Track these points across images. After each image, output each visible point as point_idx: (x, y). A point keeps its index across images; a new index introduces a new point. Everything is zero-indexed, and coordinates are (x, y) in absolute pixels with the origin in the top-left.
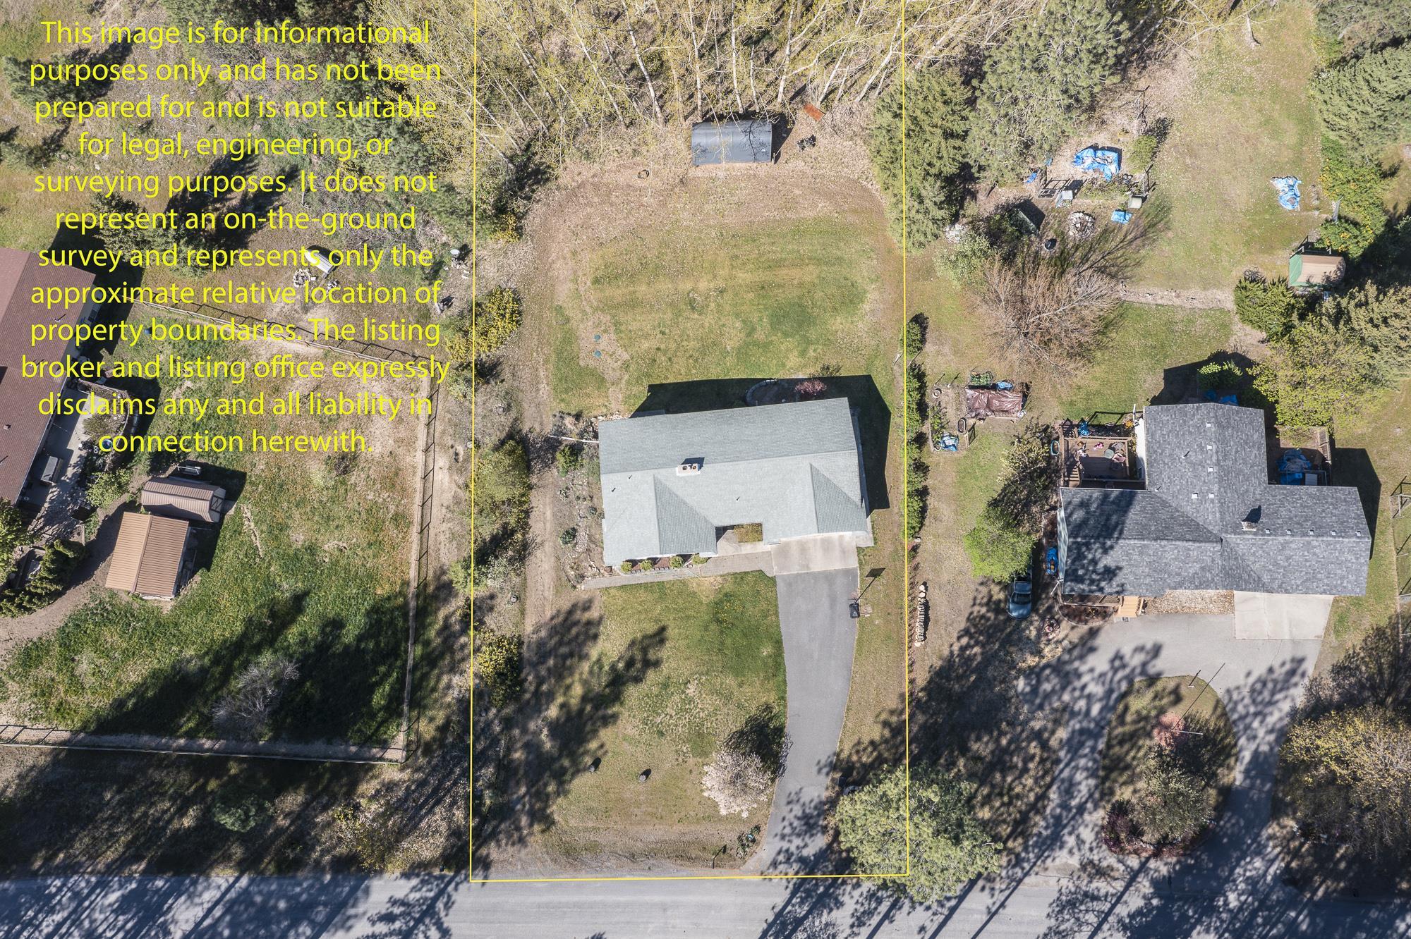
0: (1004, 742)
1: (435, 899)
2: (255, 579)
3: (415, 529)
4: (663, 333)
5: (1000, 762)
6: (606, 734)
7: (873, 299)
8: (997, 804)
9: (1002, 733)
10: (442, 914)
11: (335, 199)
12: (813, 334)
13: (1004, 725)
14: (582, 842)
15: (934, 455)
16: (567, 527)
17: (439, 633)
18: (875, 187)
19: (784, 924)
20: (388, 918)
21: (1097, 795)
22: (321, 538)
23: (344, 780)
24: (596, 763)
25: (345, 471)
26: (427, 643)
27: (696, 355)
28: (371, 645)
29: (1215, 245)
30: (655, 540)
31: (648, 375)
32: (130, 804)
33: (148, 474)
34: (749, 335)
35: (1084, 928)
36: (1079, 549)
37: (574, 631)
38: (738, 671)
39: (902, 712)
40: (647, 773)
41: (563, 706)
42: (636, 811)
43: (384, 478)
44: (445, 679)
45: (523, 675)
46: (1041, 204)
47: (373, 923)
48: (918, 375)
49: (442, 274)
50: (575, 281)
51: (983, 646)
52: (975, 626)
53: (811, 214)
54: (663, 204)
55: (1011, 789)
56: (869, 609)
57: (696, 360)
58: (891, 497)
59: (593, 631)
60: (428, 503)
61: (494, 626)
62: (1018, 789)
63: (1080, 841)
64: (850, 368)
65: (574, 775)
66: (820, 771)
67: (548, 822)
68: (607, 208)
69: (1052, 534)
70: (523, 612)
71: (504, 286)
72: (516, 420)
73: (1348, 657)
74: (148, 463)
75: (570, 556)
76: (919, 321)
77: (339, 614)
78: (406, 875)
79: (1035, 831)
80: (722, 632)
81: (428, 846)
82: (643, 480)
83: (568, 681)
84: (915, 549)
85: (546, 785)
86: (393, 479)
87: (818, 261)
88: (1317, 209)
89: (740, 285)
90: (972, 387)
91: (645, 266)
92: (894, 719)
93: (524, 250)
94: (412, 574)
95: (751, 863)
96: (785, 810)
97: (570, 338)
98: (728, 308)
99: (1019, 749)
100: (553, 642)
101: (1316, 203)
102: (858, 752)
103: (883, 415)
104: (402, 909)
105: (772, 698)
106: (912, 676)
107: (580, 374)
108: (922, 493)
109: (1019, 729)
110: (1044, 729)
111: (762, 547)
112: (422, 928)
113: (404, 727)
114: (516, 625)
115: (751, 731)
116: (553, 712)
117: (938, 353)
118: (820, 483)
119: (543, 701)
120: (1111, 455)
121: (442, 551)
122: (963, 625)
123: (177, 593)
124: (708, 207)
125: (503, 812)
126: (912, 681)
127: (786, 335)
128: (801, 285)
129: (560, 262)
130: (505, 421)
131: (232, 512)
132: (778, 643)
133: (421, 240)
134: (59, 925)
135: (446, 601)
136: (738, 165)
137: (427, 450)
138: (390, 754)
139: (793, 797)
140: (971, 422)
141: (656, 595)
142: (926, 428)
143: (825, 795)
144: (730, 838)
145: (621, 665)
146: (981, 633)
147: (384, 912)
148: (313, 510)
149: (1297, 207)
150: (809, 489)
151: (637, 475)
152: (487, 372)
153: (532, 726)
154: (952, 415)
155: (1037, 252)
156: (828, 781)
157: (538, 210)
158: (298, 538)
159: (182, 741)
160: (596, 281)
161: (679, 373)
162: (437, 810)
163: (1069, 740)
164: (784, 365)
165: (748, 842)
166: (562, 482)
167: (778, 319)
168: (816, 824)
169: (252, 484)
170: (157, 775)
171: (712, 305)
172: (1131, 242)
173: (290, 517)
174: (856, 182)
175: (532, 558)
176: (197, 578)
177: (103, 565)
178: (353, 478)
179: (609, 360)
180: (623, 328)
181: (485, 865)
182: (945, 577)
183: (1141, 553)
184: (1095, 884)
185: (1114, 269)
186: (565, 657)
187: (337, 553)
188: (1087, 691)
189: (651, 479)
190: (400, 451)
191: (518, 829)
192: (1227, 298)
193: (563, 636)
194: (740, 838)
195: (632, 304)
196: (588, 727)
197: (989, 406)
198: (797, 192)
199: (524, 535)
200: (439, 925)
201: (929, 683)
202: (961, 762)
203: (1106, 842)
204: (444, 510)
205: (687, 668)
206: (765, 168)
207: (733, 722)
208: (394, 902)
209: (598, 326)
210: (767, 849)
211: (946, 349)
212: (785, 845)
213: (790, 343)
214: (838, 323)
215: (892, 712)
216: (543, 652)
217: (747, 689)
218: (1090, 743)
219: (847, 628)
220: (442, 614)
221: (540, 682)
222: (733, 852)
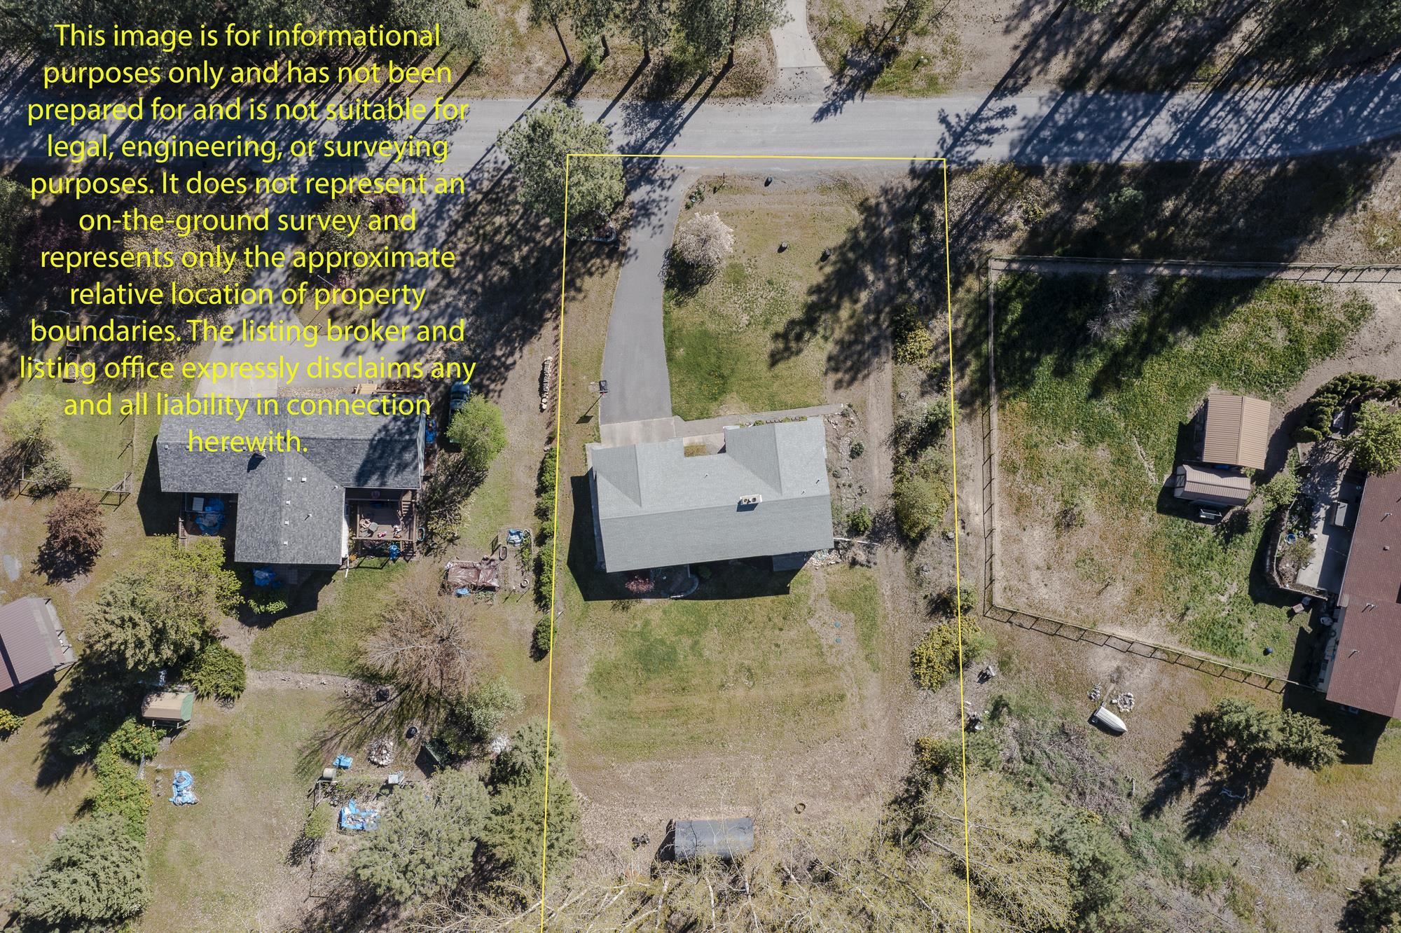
0: (480, 277)
1: (954, 146)
2: (1137, 415)
3: (996, 459)
4: (777, 646)
5: (484, 262)
6: (818, 278)
7: (580, 676)
8: (489, 228)
9: (482, 284)
10: (947, 135)
11: (1102, 784)
12: (637, 642)
13: (480, 290)
14: (834, 194)
15: (530, 526)
16: (859, 459)
17: (968, 364)
18: (578, 794)
19: (666, 133)
20: (991, 131)
21: (406, 236)
22: (1081, 452)
23: (1040, 239)
24: (825, 257)
25: (1065, 513)
26: (978, 355)
27: (746, 624)
28: (1028, 354)
29: (257, 734)
30: (779, 436)
31: (791, 604)
32: (1221, 218)
33: (1249, 512)
34: (696, 643)
35: (423, 135)
36: (408, 430)
37: (849, 363)
38: (705, 334)
39: (566, 299)
40: (781, 249)
41: (856, 301)
42: (789, 220)
43: (1029, 506)
44: (960, 324)
45: (890, 329)
46: (418, 773)
47: (1003, 127)
48: (541, 600)
49: (990, 707)
50: (862, 698)
51: (494, 357)
52: (500, 373)
53: (638, 765)
54: (780, 777)
55: (477, 241)
56: (590, 388)
57: (745, 618)
58: (569, 488)
59: (832, 364)
60: (986, 482)
61: (920, 373)
62: (471, 239)
63: (422, 199)
64: (603, 608)
65: (844, 245)
66: (636, 252)
67: (864, 207)
68: (834, 773)
69: (429, 453)
70: (895, 385)
71: (930, 692)
72: (911, 560)
73: (186, 351)
74: (1251, 523)
75: (855, 435)
76: (539, 653)
77: (1059, 384)
78: (978, 163)
79: (458, 208)
80: (719, 367)
81: (962, 189)
82: (792, 490)
83: (851, 322)
84: (550, 440)
85: (867, 237)
86: (1021, 504)
87: (631, 716)
88: (158, 771)
89: (705, 692)
90: (492, 589)
91: (796, 713)
92: (572, 293)
93: (914, 731)
94: (995, 417)
95: (693, 181)
96: (665, 219)
97: (865, 639)
98: (716, 670)
99: (468, 271)
100: (866, 355)
101: (159, 778)
102: (604, 267)
103: (573, 563)
104: (981, 138)
105: (676, 313)
106: (556, 332)
107: (854, 604)
108: (542, 489)
109: (467, 287)
110: (447, 288)
111: (686, 441)
112: (963, 124)
113: (992, 286)
114: (900, 374)
115: (693, 285)
116: (864, 296)
117: (522, 622)
118: (633, 490)
119: (873, 306)
120: (373, 526)
121: (970, 439)
122: (511, 374)
123: (1206, 402)
124: (737, 774)
125: (901, 215)
126: (557, 327)
127: (662, 642)
128: (648, 691)
129: (877, 718)
130: (919, 559)
131: (1166, 477)
132: (670, 359)
133: (1014, 743)
134: (1265, 119)
135: (964, 392)
136: (708, 818)
137: (991, 531)
138: (1003, 265)
139: (657, 230)
140: (495, 556)
141: (776, 399)
142: (536, 550)
143: (631, 233)
144: (710, 199)
145: (807, 335)
146: (496, 368)
147: (996, 135)
148: (1091, 478)
149: (177, 774)
150: (643, 485)
151: (797, 495)
152: (942, 606)
153: (881, 285)
154: (512, 562)
155: (425, 724)
156: (629, 244)
157: (903, 771)
158: (1102, 454)
159: (1183, 272)
160: (842, 697)
161: (762, 605)
162: (957, 218)
163: (426, 278)
164: (664, 612)
165: (696, 197)
166: (864, 502)
167: (669, 659)
168: (639, 209)
169: (1151, 503)
170: (1203, 242)
171: (731, 673)
172: (337, 734)
173: (1112, 472)
174: (593, 800)
175: (889, 432)
176: (1190, 417)
177: (1278, 426)
178: (1057, 507)
179: (827, 618)
180: (815, 650)
181: (913, 173)
182: (524, 417)
183: (355, 428)
184: (414, 167)
185: (355, 707)
186: (856, 342)
187: (1065, 439)
188: (408, 318)
189: (785, 491)
190: (1016, 531)
191: (889, 202)
192: (253, 681)
193: (858, 360)
194: (702, 199)
195: (807, 674)
196: (834, 282)
197: (479, 571)
198: (651, 789)
199: (898, 452)
200: (949, 126)
201: (541, 327)
202: (517, 261)
203: (400, 200)
204: (971, 476)
205: (749, 337)
206: (681, 815)
207: (708, 292)
208: (987, 142)
209: (838, 652)
210: (679, 191)
211: (514, 626)
212: (665, 193)
213: (658, 633)
214: (614, 653)
215: (574, 299)
216: (875, 347)
217: (698, 320)
218: (409, 277)
219: (609, 372)
220: (967, 380)
221: (876, 322)
222: (708, 188)
